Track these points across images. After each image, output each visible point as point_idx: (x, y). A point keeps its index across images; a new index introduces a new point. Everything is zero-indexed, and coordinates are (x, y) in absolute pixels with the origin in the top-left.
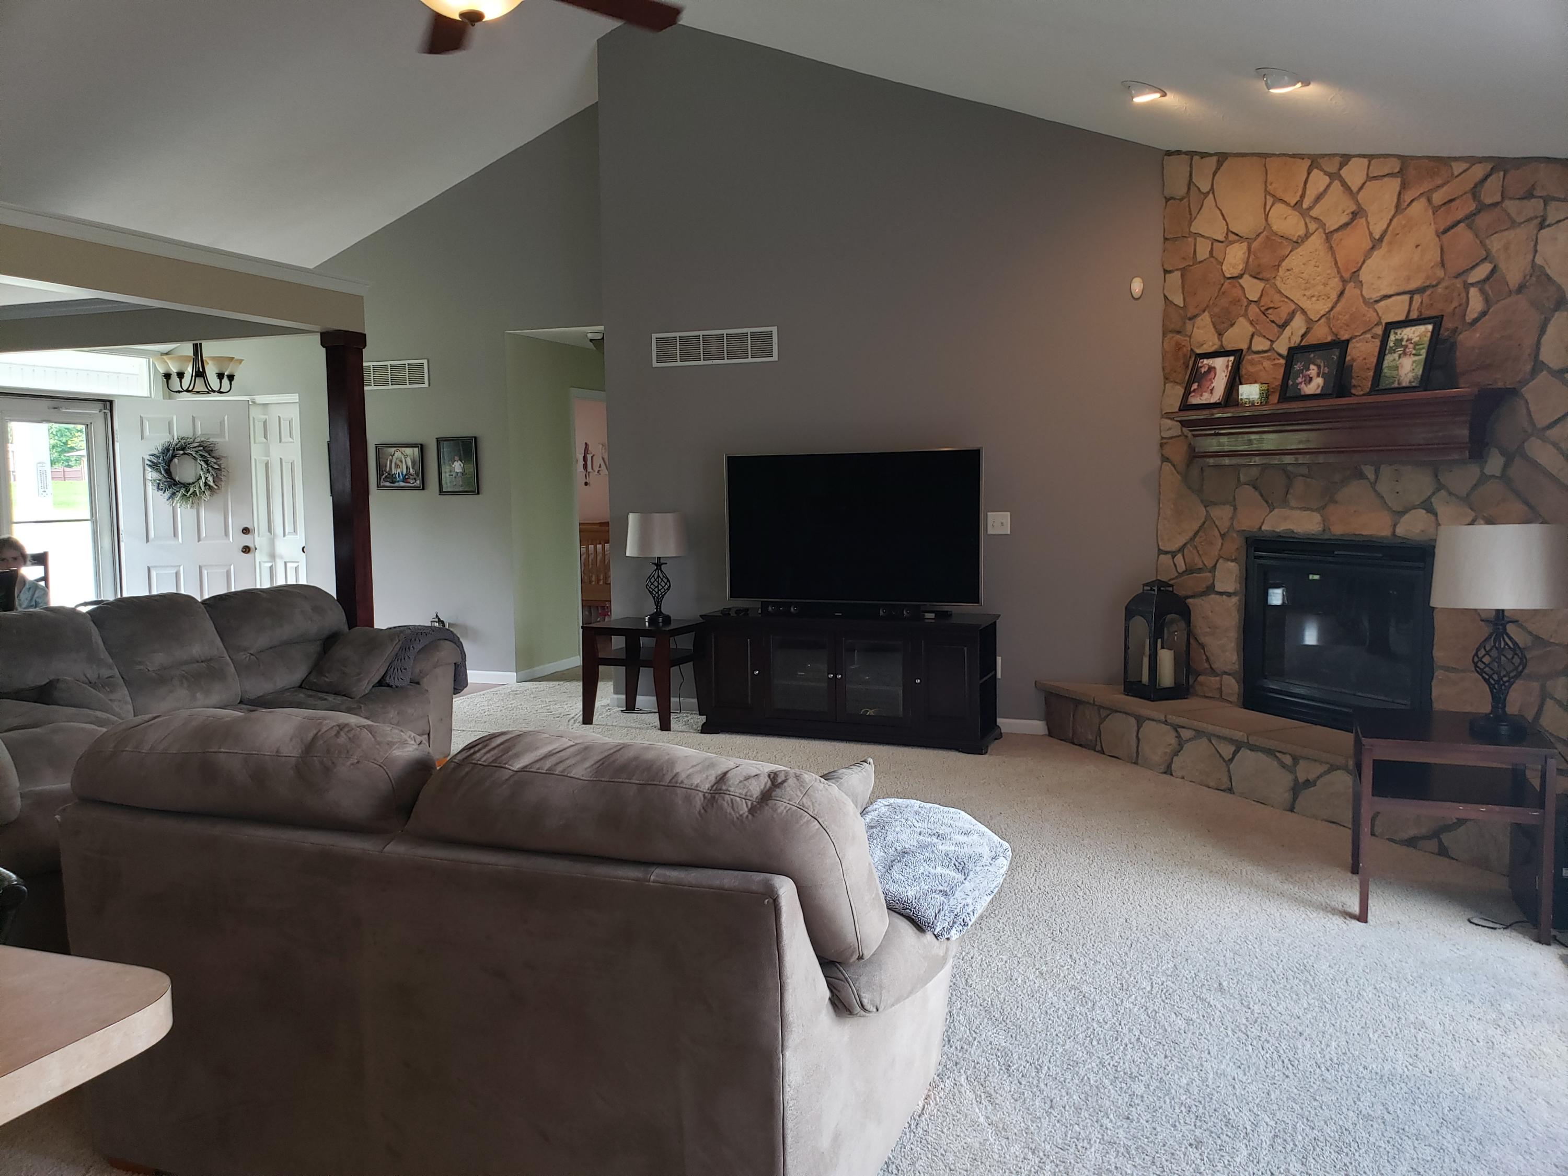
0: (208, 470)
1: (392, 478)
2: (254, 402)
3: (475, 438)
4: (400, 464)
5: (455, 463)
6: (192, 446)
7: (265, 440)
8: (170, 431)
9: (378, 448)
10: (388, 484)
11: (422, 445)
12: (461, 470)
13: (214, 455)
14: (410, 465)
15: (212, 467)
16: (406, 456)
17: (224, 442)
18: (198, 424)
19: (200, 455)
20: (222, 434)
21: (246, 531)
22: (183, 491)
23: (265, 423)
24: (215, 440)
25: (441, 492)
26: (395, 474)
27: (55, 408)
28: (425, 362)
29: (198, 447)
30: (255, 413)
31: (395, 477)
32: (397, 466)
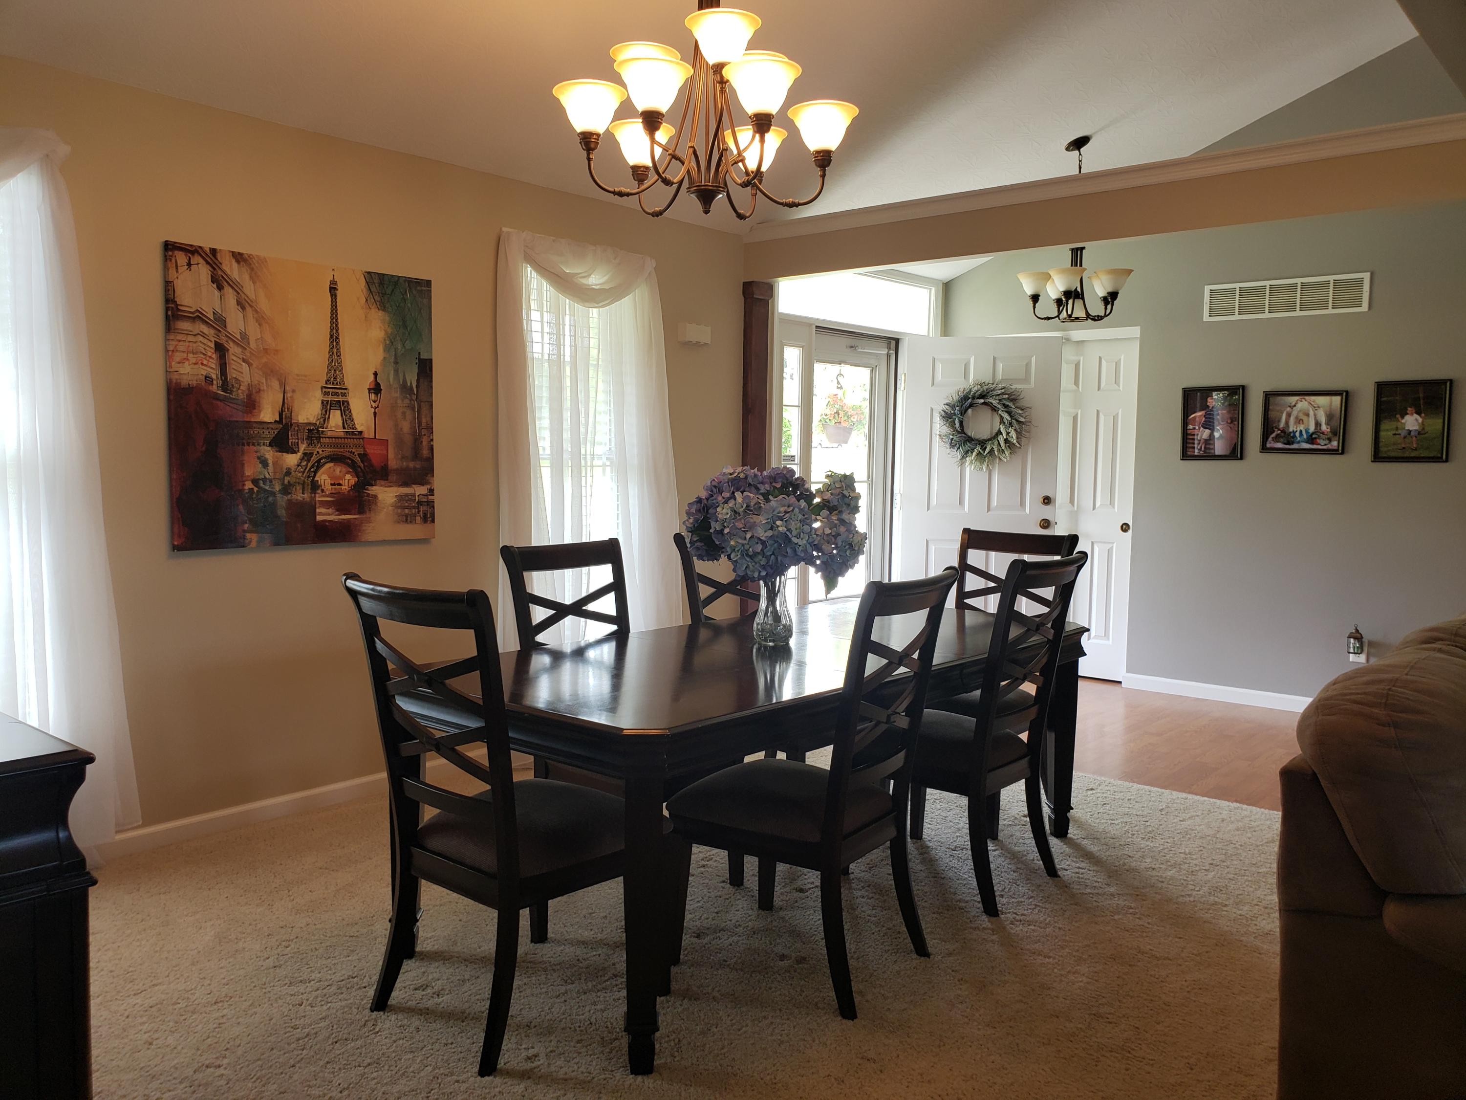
0: (1010, 424)
1: (1288, 437)
2: (1068, 340)
3: (1451, 381)
4: (1305, 418)
5: (1407, 417)
6: (995, 393)
7: (1074, 387)
8: (966, 376)
9: (1269, 396)
10: (1280, 445)
11: (1347, 392)
12: (1417, 428)
13: (1018, 404)
14: (1323, 419)
15: (1017, 421)
16: (1316, 408)
17: (1029, 390)
18: (1000, 366)
19: (1004, 405)
20: (1026, 380)
21: (1047, 500)
22: (978, 448)
23: (1077, 365)
24: (1018, 386)
25: (1378, 456)
26: (1294, 432)
27: (852, 347)
28: (1366, 276)
29: (1002, 394)
30: (1069, 354)
31: (1294, 436)
32: (1299, 421)
